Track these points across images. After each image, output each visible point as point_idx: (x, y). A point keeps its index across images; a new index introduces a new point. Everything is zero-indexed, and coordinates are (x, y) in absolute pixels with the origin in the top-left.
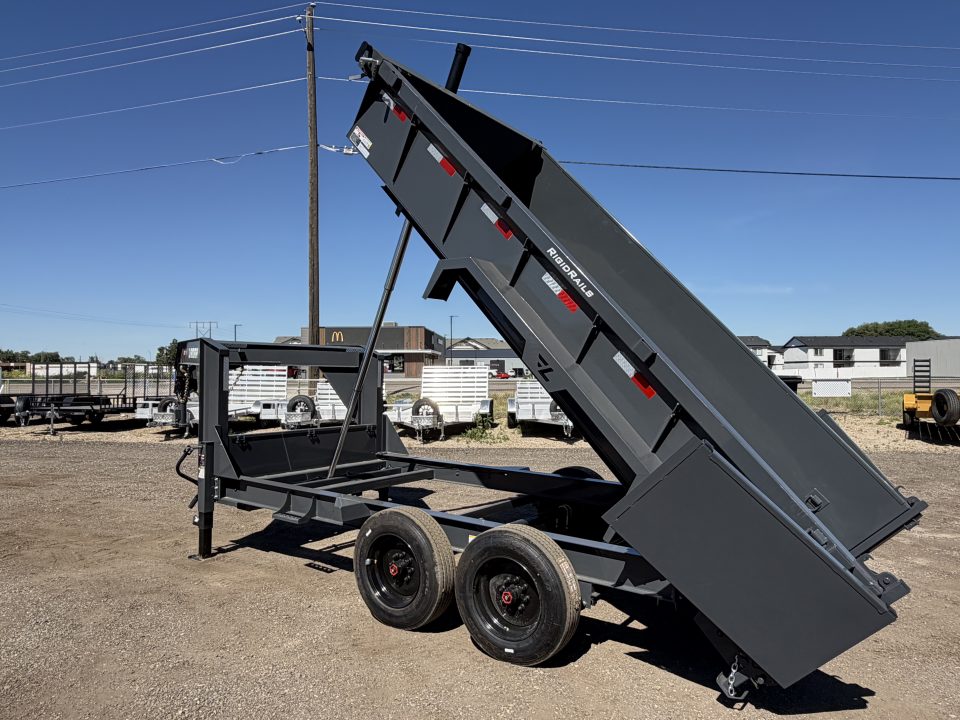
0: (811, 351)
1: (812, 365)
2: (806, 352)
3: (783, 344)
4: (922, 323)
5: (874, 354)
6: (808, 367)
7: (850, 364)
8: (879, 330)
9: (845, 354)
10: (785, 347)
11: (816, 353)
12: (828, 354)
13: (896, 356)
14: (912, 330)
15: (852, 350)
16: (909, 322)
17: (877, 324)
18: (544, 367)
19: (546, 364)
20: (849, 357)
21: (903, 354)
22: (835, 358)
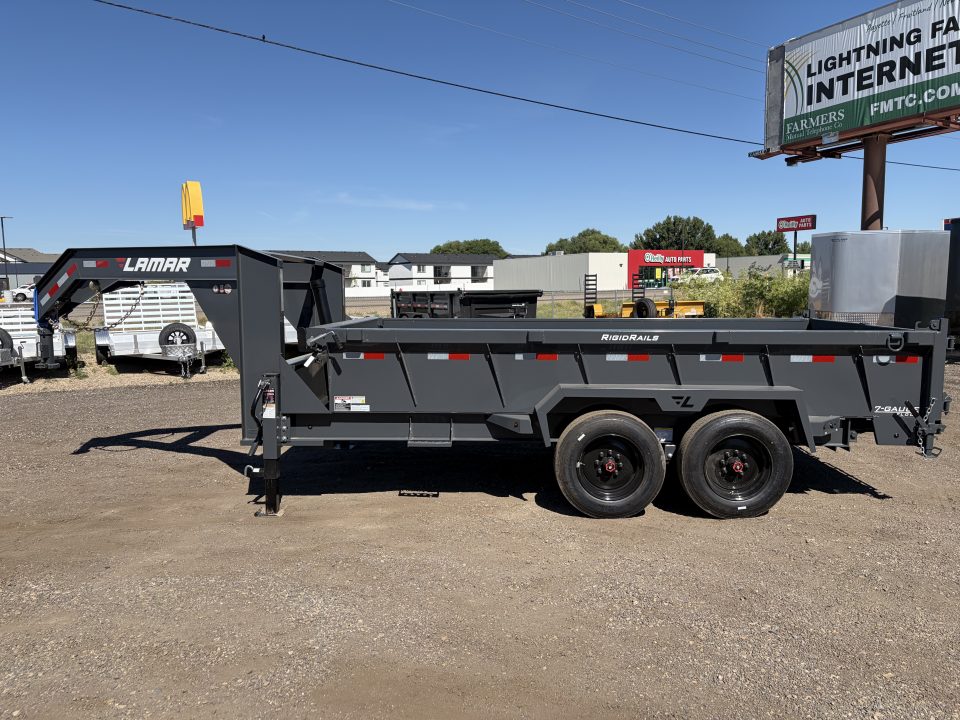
0: (415, 268)
1: (415, 281)
2: (410, 269)
3: (388, 261)
4: (494, 243)
5: (466, 271)
6: (412, 284)
7: (448, 281)
8: (461, 248)
9: (443, 271)
10: (390, 264)
11: (419, 270)
12: (430, 270)
13: (483, 273)
14: (486, 248)
15: (449, 267)
16: (484, 241)
17: (458, 242)
18: (682, 401)
19: (682, 398)
20: (446, 274)
21: (490, 271)
22: (435, 275)
